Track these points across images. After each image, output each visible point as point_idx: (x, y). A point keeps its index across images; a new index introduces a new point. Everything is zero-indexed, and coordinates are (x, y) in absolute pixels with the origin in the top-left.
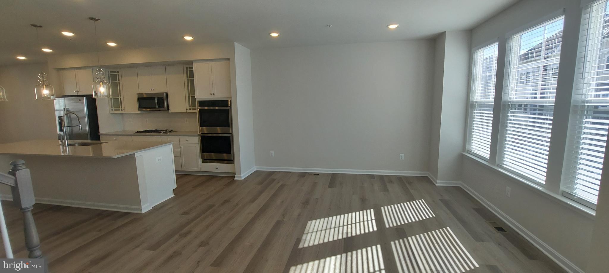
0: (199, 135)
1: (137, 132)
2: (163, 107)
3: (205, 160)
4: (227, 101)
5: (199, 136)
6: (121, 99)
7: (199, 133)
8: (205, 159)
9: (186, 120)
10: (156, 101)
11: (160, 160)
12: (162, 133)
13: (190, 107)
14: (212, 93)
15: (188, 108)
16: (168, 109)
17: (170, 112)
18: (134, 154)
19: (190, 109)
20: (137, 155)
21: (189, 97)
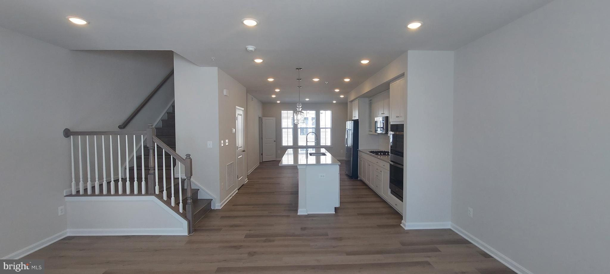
6: (372, 122)
16: (387, 133)
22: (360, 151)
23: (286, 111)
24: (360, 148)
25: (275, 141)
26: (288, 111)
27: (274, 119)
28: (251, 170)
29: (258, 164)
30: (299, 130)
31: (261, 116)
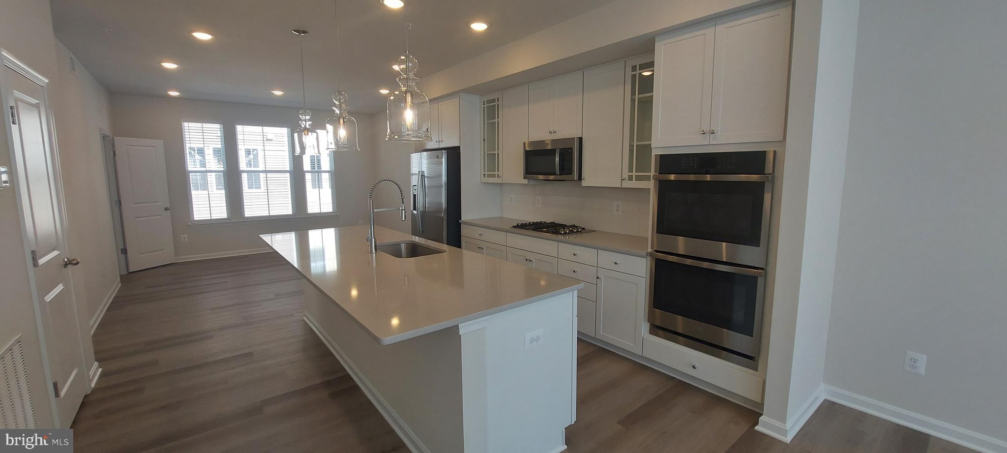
0: (651, 254)
1: (517, 227)
2: (570, 172)
3: (657, 329)
4: (763, 154)
5: (649, 258)
6: (498, 154)
7: (650, 250)
8: (658, 327)
9: (618, 206)
10: (557, 159)
11: (538, 339)
12: (561, 234)
13: (631, 174)
14: (706, 129)
15: (626, 174)
16: (580, 178)
17: (584, 183)
18: (457, 327)
19: (630, 178)
20: (465, 329)
21: (631, 146)
22: (467, 224)
23: (199, 125)
24: (465, 217)
25: (166, 209)
26: (206, 125)
27: (160, 143)
28: (99, 316)
29: (116, 284)
30: (244, 176)
31: (107, 131)
